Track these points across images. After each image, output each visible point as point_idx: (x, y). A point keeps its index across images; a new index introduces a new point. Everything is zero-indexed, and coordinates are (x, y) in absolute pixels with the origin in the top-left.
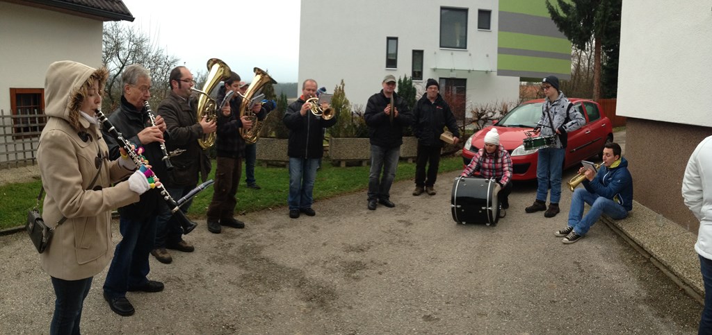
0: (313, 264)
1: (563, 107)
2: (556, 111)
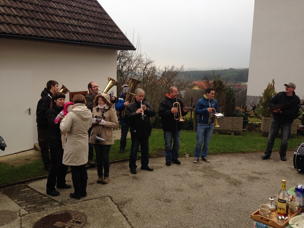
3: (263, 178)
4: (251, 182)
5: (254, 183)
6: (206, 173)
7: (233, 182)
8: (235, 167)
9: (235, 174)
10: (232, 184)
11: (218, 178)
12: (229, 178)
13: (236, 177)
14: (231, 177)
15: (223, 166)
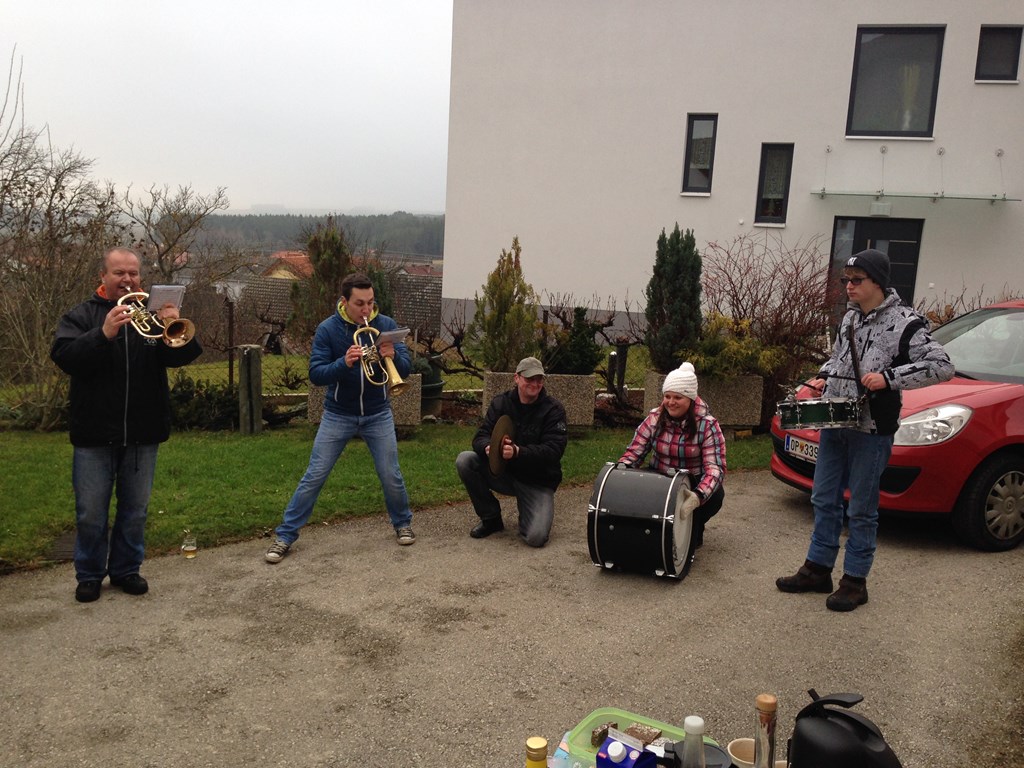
0: (380, 608)
1: (891, 329)
2: (872, 338)
3: (482, 611)
4: (436, 634)
5: (446, 638)
6: (258, 619)
7: (363, 650)
8: (382, 574)
9: (379, 605)
10: (359, 660)
11: (304, 639)
12: (351, 631)
13: (380, 622)
14: (361, 626)
15: (335, 577)
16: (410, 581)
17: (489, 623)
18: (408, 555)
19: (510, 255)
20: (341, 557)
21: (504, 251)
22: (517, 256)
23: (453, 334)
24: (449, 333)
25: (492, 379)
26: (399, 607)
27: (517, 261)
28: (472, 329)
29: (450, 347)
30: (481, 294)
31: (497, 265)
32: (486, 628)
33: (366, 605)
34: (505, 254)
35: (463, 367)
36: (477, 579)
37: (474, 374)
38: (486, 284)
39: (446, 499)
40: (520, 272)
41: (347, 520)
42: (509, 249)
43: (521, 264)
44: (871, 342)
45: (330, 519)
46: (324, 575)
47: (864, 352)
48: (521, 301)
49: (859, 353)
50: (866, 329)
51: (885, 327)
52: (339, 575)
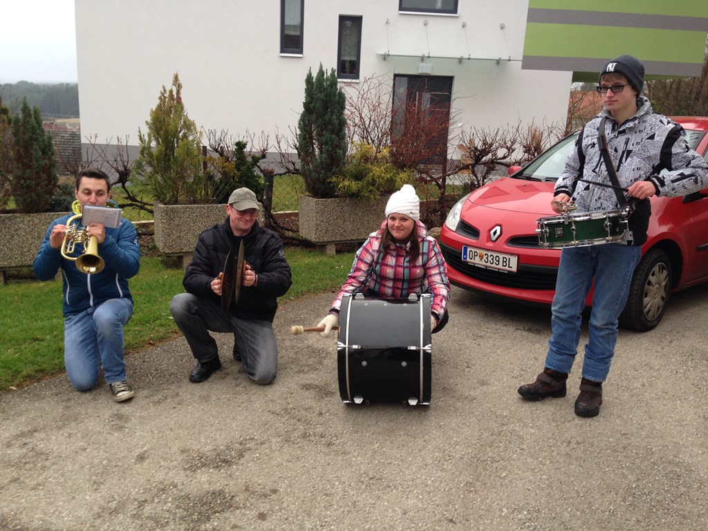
0: (115, 512)
1: (652, 137)
2: (630, 147)
3: (247, 489)
8: (102, 455)
9: (113, 505)
15: (43, 468)
16: (141, 458)
17: (264, 507)
18: (127, 419)
19: (171, 92)
20: (42, 435)
21: (164, 87)
22: (178, 92)
23: (117, 170)
24: (113, 170)
25: (166, 212)
26: (142, 504)
27: (179, 99)
28: (139, 165)
29: (115, 183)
30: (146, 131)
31: (158, 102)
32: (262, 517)
33: (96, 509)
34: (165, 91)
35: (130, 202)
36: (221, 440)
37: (142, 208)
38: (149, 119)
39: (147, 339)
40: (182, 108)
41: (39, 380)
42: (169, 86)
43: (184, 101)
44: (629, 152)
45: (17, 382)
46: (27, 466)
47: (620, 162)
48: (185, 136)
49: (615, 164)
50: (623, 138)
51: (644, 135)
52: (47, 463)
